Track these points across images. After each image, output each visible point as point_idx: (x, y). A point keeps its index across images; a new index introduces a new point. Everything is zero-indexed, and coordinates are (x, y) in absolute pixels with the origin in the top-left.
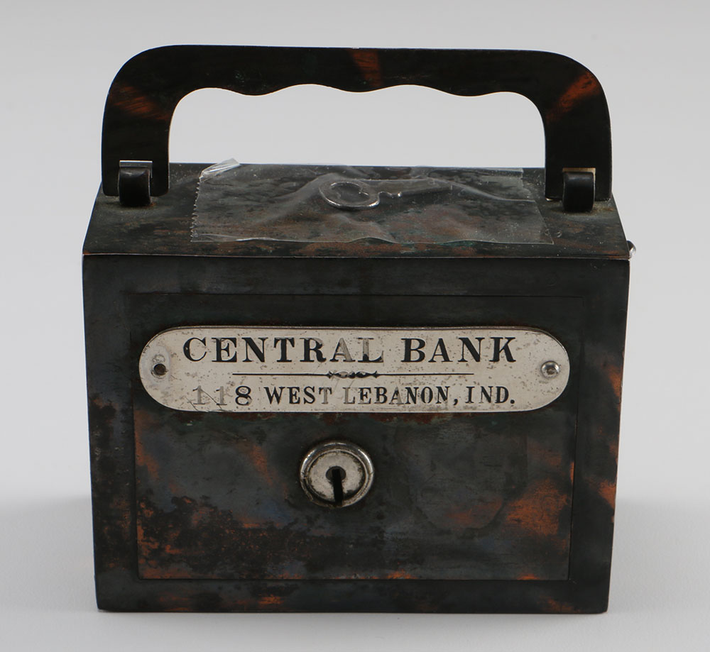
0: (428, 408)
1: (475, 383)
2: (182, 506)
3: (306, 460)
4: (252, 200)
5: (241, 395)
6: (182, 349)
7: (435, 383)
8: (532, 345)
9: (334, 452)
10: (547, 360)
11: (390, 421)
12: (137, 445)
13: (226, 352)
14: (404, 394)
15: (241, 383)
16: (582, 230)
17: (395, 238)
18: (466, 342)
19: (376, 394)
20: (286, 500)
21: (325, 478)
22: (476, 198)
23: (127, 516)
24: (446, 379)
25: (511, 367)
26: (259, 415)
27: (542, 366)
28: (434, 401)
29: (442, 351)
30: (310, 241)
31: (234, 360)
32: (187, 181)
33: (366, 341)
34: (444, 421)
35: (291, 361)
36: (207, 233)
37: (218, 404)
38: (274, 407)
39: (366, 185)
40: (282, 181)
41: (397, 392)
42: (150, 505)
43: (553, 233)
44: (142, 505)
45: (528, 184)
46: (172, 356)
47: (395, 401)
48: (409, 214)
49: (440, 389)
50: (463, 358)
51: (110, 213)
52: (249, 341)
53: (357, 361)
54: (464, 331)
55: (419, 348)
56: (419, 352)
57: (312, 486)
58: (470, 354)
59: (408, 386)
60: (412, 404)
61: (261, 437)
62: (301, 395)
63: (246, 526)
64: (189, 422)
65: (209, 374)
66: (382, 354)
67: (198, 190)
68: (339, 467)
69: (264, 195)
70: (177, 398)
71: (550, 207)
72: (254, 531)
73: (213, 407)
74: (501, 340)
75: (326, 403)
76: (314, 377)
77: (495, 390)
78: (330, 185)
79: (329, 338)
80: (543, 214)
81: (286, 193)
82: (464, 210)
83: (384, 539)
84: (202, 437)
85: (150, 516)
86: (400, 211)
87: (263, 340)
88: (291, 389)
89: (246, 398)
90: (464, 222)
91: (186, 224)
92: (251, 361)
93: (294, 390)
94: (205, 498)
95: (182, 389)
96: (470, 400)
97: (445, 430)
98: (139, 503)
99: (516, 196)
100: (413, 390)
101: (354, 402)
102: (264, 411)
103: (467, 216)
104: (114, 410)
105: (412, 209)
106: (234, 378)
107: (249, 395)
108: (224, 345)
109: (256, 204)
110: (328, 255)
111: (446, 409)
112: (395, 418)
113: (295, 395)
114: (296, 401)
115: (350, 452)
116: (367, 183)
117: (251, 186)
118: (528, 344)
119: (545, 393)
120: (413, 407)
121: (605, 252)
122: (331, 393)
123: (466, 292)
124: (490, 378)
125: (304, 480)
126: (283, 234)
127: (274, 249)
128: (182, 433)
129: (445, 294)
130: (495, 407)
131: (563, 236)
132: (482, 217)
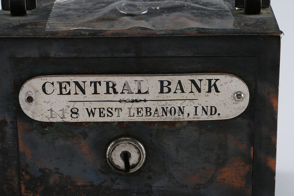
0: (174, 118)
1: (199, 104)
2: (45, 173)
3: (109, 147)
4: (81, 12)
5: (73, 113)
6: (42, 88)
7: (177, 105)
8: (229, 83)
9: (124, 143)
10: (237, 91)
11: (154, 126)
12: (20, 140)
13: (65, 89)
14: (160, 111)
15: (73, 106)
16: (255, 22)
17: (154, 27)
18: (193, 82)
19: (145, 111)
20: (99, 169)
21: (120, 157)
22: (198, 9)
23: (16, 179)
24: (183, 102)
25: (218, 95)
26: (84, 124)
27: (234, 95)
28: (177, 115)
29: (180, 87)
30: (109, 29)
31: (69, 93)
32: (48, 4)
33: (139, 82)
34: (182, 125)
35: (99, 94)
36: (54, 27)
37: (61, 118)
38: (91, 119)
39: (141, 4)
40: (97, 3)
41: (157, 110)
42: (27, 173)
43: (239, 24)
44: (24, 173)
45: (227, 3)
46: (36, 92)
47: (156, 115)
48: (163, 17)
49: (180, 108)
50: (192, 91)
51: (5, 19)
52: (77, 83)
53: (135, 93)
54: (192, 76)
55: (168, 85)
56: (168, 87)
57: (113, 162)
58: (195, 89)
59: (162, 107)
60: (165, 116)
61: (85, 136)
62: (105, 112)
63: (79, 184)
64: (46, 128)
65: (56, 101)
66: (148, 89)
67: (53, 8)
68: (127, 151)
69: (87, 10)
70: (40, 115)
71: (238, 12)
72: (83, 186)
73: (58, 120)
74: (212, 80)
75: (119, 116)
76: (112, 102)
77: (209, 108)
78: (122, 4)
79: (119, 81)
80: (234, 16)
81: (98, 9)
82: (192, 14)
83: (152, 190)
84: (54, 136)
85: (28, 179)
86: (158, 16)
87: (84, 82)
88: (100, 109)
89: (76, 114)
90: (192, 19)
91: (44, 23)
92: (78, 94)
93: (102, 110)
94: (56, 169)
95: (42, 110)
96: (196, 114)
97: (183, 131)
98: (22, 172)
99: (220, 8)
100: (165, 109)
101: (134, 116)
102: (86, 121)
103: (194, 17)
104: (7, 122)
105: (165, 14)
106: (69, 103)
107: (78, 112)
108: (63, 85)
109: (82, 13)
110: (117, 36)
111: (183, 119)
112: (156, 124)
113: (102, 112)
114: (103, 115)
115: (133, 143)
116: (142, 3)
117: (81, 6)
118: (227, 83)
119: (237, 109)
120: (165, 118)
121: (267, 32)
122: (121, 111)
123: (192, 54)
124: (206, 101)
125: (109, 158)
126: (94, 27)
127: (89, 33)
128: (43, 134)
129: (181, 56)
130: (209, 117)
131: (245, 25)
132: (201, 17)
